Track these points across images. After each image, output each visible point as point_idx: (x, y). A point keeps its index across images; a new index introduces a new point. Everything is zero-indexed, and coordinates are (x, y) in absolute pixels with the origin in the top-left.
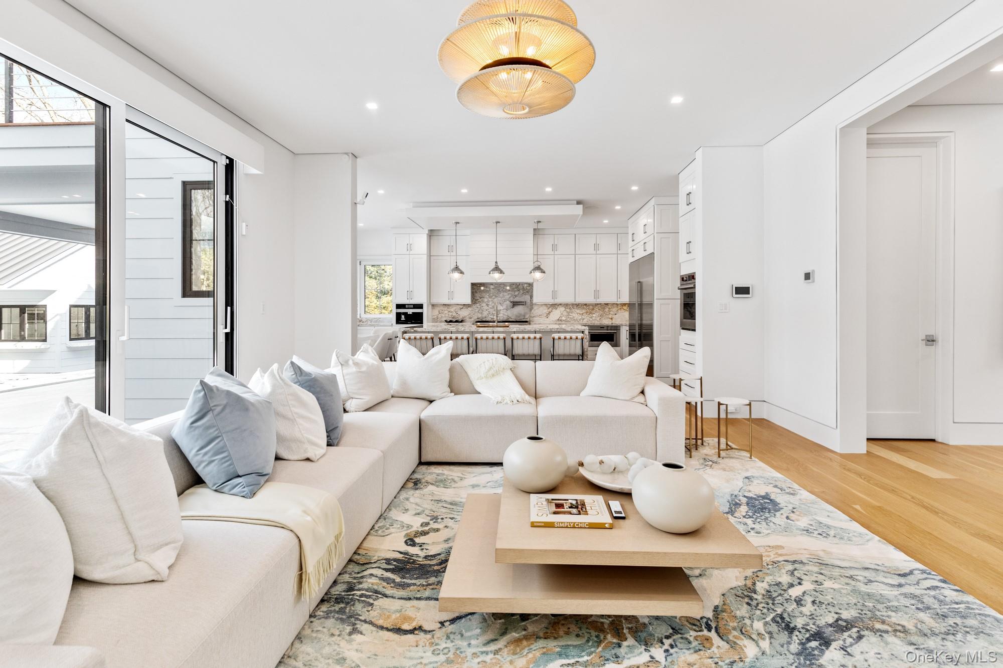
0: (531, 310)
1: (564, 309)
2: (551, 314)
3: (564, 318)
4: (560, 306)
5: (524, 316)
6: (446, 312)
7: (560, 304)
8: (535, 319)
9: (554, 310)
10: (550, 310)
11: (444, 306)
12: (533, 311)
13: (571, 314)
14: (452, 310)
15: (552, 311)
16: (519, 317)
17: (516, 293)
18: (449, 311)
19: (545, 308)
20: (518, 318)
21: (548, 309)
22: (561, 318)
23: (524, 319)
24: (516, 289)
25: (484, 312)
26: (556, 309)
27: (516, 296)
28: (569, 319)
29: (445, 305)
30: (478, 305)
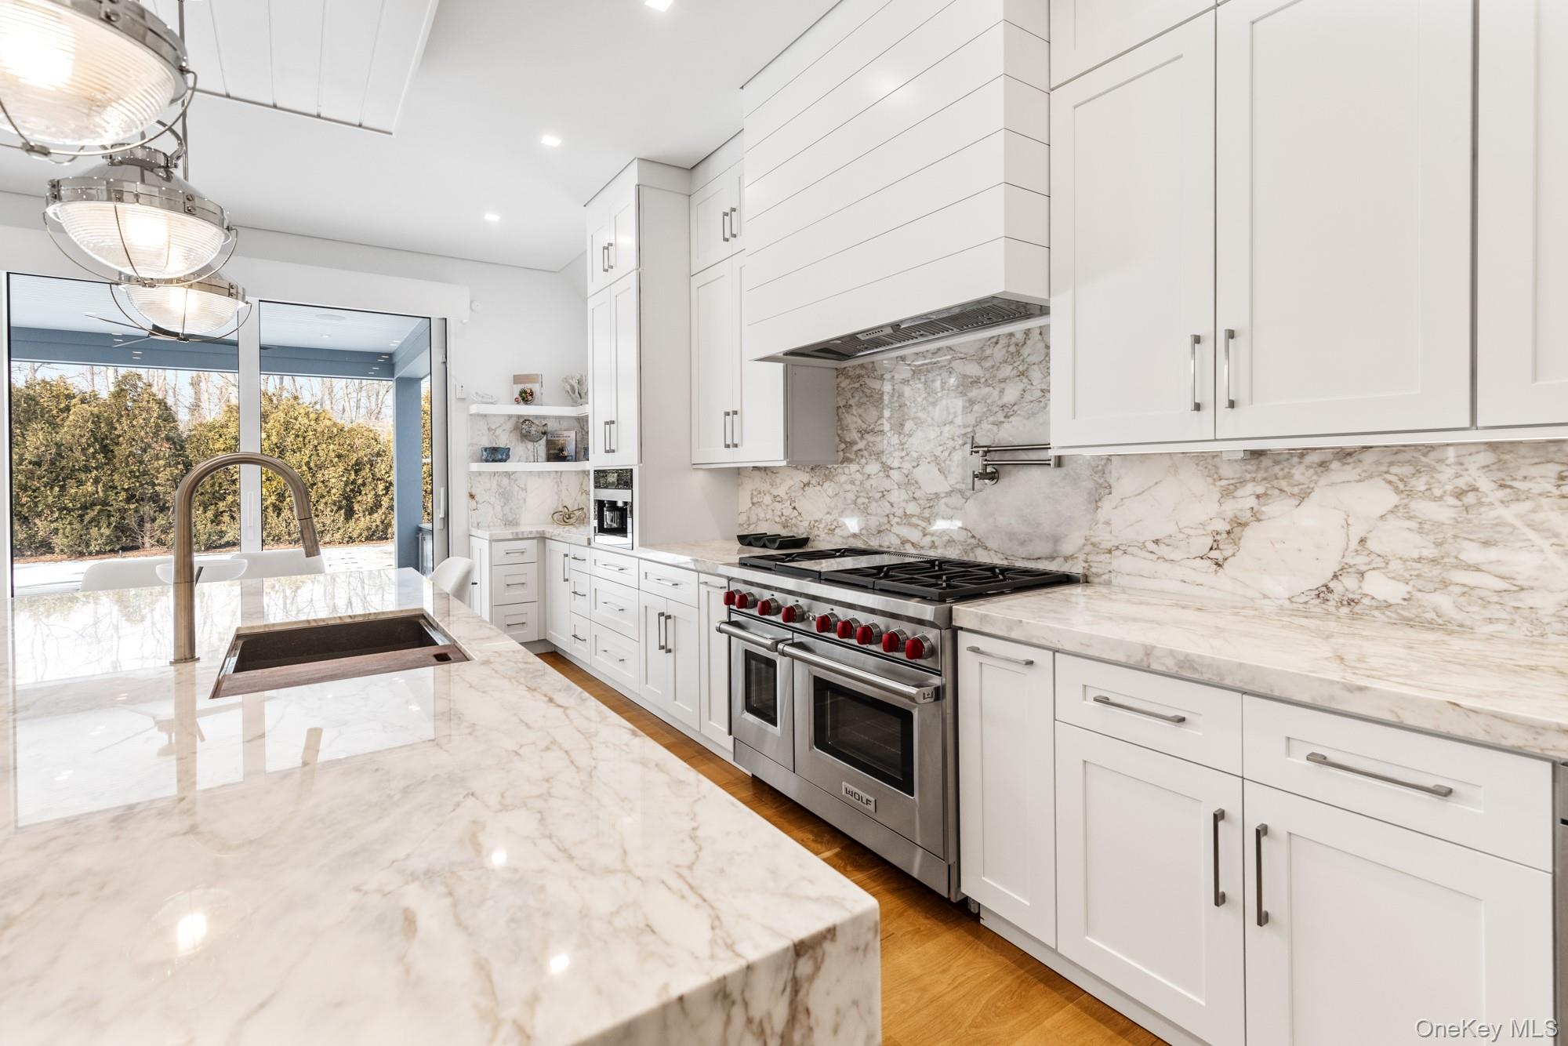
0: (1096, 501)
1: (1391, 499)
2: (1251, 536)
3: (1380, 587)
4: (1340, 472)
5: (1056, 540)
6: (767, 499)
7: (1345, 455)
8: (1121, 562)
9: (1278, 509)
10: (1245, 500)
11: (763, 474)
12: (1107, 505)
13: (1472, 553)
14: (781, 491)
15: (1256, 516)
16: (1022, 543)
17: (1011, 393)
18: (775, 497)
19: (1196, 482)
20: (1022, 551)
21: (1228, 493)
22: (1349, 582)
23: (1052, 558)
24: (1007, 371)
25: (874, 505)
26: (1303, 496)
27: (1008, 411)
28: (1444, 602)
29: (765, 469)
30: (854, 467)
